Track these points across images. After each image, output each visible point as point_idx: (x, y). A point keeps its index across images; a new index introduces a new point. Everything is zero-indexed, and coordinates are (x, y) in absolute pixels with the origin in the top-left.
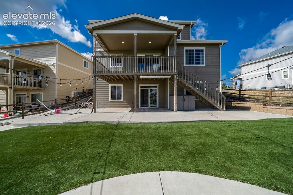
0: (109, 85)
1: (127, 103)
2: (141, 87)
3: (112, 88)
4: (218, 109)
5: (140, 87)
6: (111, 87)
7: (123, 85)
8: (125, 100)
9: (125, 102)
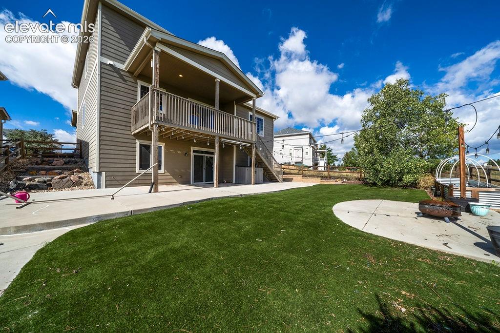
0: (137, 141)
1: (171, 177)
2: (194, 151)
3: (142, 147)
4: (278, 182)
5: (192, 151)
6: (141, 145)
7: (164, 144)
8: (168, 172)
9: (168, 174)
